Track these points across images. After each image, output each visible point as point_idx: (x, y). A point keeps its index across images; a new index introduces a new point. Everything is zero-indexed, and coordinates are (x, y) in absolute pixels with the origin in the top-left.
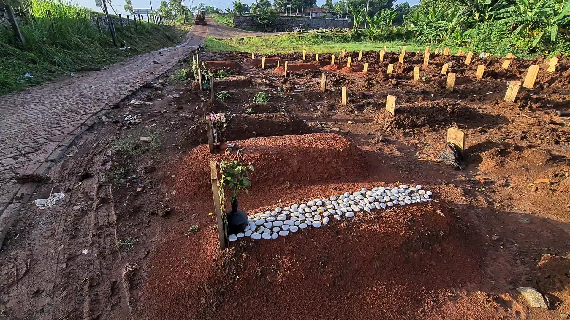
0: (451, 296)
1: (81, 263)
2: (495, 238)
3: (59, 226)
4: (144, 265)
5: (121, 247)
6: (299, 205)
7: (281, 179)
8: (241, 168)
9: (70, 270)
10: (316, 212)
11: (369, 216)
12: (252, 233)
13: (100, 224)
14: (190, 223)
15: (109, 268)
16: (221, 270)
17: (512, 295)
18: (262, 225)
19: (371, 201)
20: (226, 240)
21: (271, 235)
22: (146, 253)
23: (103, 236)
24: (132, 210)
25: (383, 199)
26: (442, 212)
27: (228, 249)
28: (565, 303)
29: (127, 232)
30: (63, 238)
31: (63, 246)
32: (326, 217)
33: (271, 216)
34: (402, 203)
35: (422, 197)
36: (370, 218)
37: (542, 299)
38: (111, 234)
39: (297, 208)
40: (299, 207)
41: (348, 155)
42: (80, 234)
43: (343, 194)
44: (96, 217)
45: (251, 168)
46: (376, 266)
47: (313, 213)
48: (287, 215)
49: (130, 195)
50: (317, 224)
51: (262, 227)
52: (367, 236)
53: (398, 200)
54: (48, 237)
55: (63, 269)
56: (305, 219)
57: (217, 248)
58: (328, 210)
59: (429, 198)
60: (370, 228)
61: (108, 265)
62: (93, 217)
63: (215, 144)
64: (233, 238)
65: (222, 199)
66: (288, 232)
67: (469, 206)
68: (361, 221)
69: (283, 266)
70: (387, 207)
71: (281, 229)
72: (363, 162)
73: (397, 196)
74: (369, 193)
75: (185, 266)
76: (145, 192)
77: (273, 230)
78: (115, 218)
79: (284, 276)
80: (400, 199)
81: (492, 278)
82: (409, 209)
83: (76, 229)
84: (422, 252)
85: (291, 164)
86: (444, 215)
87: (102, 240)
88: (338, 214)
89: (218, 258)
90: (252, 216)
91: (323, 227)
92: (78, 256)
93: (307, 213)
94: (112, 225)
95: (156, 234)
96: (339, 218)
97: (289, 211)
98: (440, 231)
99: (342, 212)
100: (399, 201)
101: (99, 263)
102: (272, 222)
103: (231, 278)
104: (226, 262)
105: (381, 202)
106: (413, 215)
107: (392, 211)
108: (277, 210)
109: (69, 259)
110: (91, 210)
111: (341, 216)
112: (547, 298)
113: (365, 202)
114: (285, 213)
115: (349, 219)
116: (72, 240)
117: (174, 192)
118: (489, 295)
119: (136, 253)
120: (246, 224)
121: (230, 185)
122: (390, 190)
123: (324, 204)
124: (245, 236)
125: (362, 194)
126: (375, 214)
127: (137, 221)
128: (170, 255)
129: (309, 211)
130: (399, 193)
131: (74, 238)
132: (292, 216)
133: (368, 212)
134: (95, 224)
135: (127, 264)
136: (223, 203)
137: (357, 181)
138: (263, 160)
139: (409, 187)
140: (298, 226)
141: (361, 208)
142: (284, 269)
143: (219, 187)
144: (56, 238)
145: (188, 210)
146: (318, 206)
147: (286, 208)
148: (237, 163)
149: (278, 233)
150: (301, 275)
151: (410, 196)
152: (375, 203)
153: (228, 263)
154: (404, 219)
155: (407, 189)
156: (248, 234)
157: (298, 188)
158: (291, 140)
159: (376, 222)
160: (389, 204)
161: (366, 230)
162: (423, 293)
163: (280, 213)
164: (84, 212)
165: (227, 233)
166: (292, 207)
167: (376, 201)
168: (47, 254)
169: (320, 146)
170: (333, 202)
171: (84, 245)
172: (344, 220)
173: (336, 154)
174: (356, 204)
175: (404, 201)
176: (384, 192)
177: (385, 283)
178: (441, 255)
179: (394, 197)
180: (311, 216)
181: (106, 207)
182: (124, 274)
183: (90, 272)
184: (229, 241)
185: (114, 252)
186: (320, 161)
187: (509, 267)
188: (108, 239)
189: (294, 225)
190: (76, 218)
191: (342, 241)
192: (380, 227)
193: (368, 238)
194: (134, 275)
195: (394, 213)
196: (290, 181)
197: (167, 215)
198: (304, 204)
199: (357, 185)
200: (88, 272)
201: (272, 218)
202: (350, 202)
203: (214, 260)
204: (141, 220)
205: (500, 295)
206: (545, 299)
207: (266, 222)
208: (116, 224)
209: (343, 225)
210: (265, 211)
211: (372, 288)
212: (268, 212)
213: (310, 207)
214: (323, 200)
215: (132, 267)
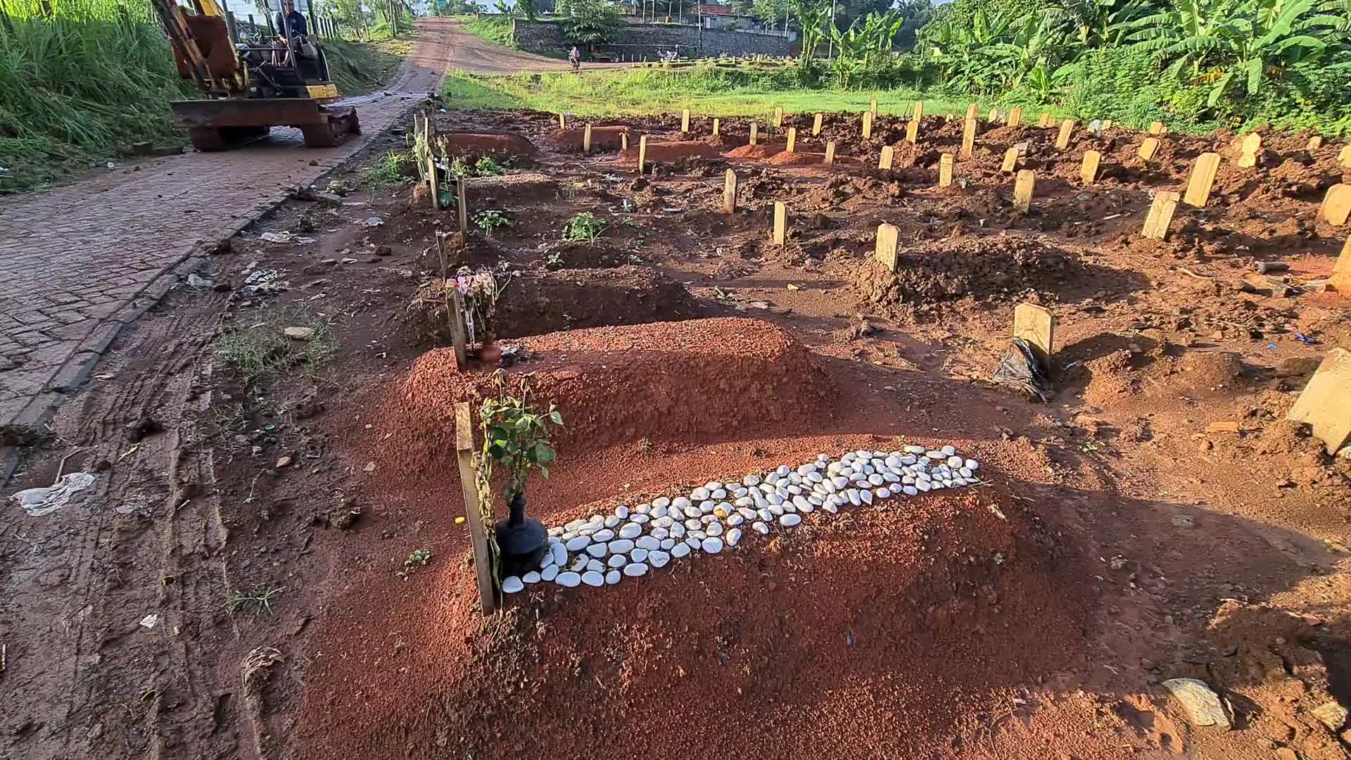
0: (1019, 705)
1: (138, 650)
2: (1117, 563)
3: (81, 558)
4: (297, 652)
5: (239, 608)
6: (672, 500)
7: (630, 432)
8: (529, 418)
9: (109, 672)
10: (711, 517)
11: (834, 523)
12: (559, 573)
13: (185, 552)
14: (410, 545)
15: (209, 662)
16: (484, 664)
17: (1153, 698)
18: (584, 551)
19: (839, 487)
20: (496, 592)
21: (604, 574)
22: (301, 621)
23: (193, 581)
24: (265, 513)
25: (867, 480)
26: (1001, 508)
27: (501, 612)
28: (1268, 713)
29: (254, 571)
30: (92, 588)
31: (90, 608)
32: (733, 527)
33: (605, 528)
34: (909, 490)
35: (955, 474)
36: (837, 528)
37: (1219, 705)
38: (212, 575)
39: (667, 507)
40: (670, 504)
41: (787, 370)
42: (135, 577)
43: (775, 470)
44: (176, 534)
45: (556, 417)
46: (849, 641)
47: (704, 520)
48: (642, 525)
49: (261, 475)
50: (713, 545)
51: (582, 556)
52: (830, 572)
53: (900, 482)
54: (53, 587)
55: (94, 669)
56: (686, 534)
57: (474, 610)
58: (740, 510)
59: (972, 477)
60: (837, 553)
61: (205, 654)
62: (168, 532)
63: (469, 346)
64: (513, 585)
65: (486, 497)
66: (646, 567)
67: (1062, 490)
68: (816, 536)
69: (633, 650)
70: (875, 499)
71: (630, 561)
72: (823, 387)
73: (899, 472)
74: (834, 467)
75: (398, 652)
76: (297, 466)
77: (610, 563)
78: (223, 534)
79: (635, 672)
80: (905, 480)
81: (1111, 657)
82: (925, 503)
83: (123, 565)
84: (956, 604)
85: (652, 394)
86: (1003, 517)
87: (190, 590)
88: (762, 520)
89: (477, 636)
90: (559, 529)
91: (727, 552)
92: (132, 632)
93: (690, 518)
94: (215, 553)
95: (326, 573)
96: (764, 530)
97: (648, 515)
98: (994, 553)
99: (773, 515)
100: (903, 485)
101: (183, 651)
102: (607, 542)
103: (509, 683)
104: (496, 645)
105: (862, 489)
106: (934, 517)
107: (886, 510)
108: (620, 513)
109: (106, 644)
110: (162, 517)
111: (768, 523)
112: (1229, 704)
113: (824, 489)
114: (638, 519)
115: (789, 531)
116: (114, 592)
117: (371, 467)
118: (1102, 700)
119: (277, 622)
120: (545, 549)
121: (503, 460)
122: (883, 459)
123: (729, 497)
124: (542, 580)
125: (818, 470)
126: (848, 518)
127: (280, 540)
128: (360, 627)
129: (695, 512)
130: (904, 465)
131: (119, 587)
132: (652, 528)
133: (831, 514)
134: (173, 551)
135: (254, 651)
136: (488, 505)
137: (807, 433)
138: (587, 386)
139: (926, 451)
140: (669, 551)
141: (815, 503)
142: (637, 654)
143: (477, 469)
144: (74, 587)
145: (404, 510)
146: (717, 502)
147: (641, 508)
148: (521, 407)
149: (621, 569)
150: (675, 668)
151: (928, 472)
152: (849, 491)
153: (502, 648)
154: (914, 528)
155: (922, 455)
156: (549, 575)
157: (670, 452)
158: (653, 336)
159: (849, 537)
160: (881, 493)
161: (828, 556)
162: (957, 699)
163: (627, 520)
164: (145, 522)
165: (498, 574)
166: (654, 504)
167: (851, 485)
168: (51, 631)
169: (722, 350)
170: (751, 490)
171: (146, 604)
172: (777, 535)
173: (760, 370)
174: (805, 494)
175: (913, 485)
176: (870, 464)
177: (870, 681)
178: (996, 610)
179: (891, 475)
180: (699, 526)
181: (199, 507)
182: (247, 676)
183: (162, 673)
184: (504, 593)
185: (220, 622)
186: (722, 386)
187: (1148, 632)
188: (205, 588)
189: (660, 549)
190: (123, 538)
191: (772, 585)
192: (859, 548)
193: (832, 575)
194: (272, 677)
195: (891, 514)
196: (650, 437)
197: (354, 523)
198: (683, 495)
199: (808, 441)
200: (157, 673)
201: (608, 534)
202: (792, 489)
203: (468, 641)
204: (289, 538)
205: (1128, 698)
206: (1225, 706)
207: (593, 542)
208: (224, 551)
209: (775, 546)
210: (590, 517)
211: (841, 694)
212: (597, 519)
213: (696, 504)
214: (728, 486)
215: (266, 659)
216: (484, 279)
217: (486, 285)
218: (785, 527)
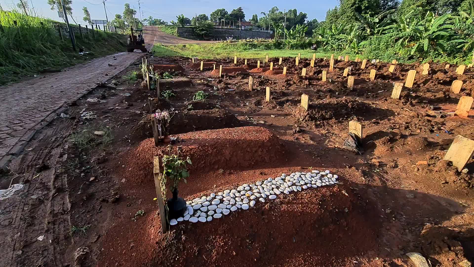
0: (355, 263)
1: (36, 249)
2: (388, 211)
3: (17, 215)
4: (95, 249)
5: (74, 232)
6: (230, 190)
7: (217, 167)
8: (180, 162)
9: (25, 257)
10: (244, 196)
11: (288, 198)
12: (190, 217)
13: (55, 212)
14: (137, 208)
15: (62, 253)
16: (163, 251)
17: (403, 260)
18: (199, 209)
19: (290, 185)
20: (167, 224)
21: (206, 218)
22: (97, 237)
23: (58, 223)
24: (85, 198)
25: (299, 183)
26: (346, 192)
27: (169, 232)
28: (443, 265)
29: (80, 219)
30: (20, 226)
31: (19, 233)
32: (252, 200)
33: (207, 201)
34: (314, 186)
35: (330, 180)
36: (289, 199)
37: (426, 262)
38: (65, 220)
39: (229, 193)
40: (230, 192)
41: (271, 145)
42: (36, 222)
43: (267, 179)
44: (52, 205)
45: (189, 161)
46: (294, 241)
47: (242, 197)
48: (220, 200)
49: (84, 184)
50: (245, 207)
51: (198, 211)
52: (287, 215)
54: (6, 226)
55: (19, 256)
56: (236, 203)
57: (159, 232)
58: (255, 194)
59: (336, 181)
60: (289, 209)
61: (61, 250)
62: (49, 205)
63: (159, 137)
64: (174, 222)
65: (164, 190)
66: (221, 215)
67: (367, 186)
68: (282, 203)
69: (217, 245)
70: (303, 189)
71: (215, 212)
72: (283, 150)
73: (310, 180)
74: (288, 178)
75: (132, 248)
76: (97, 181)
77: (208, 213)
78: (69, 205)
79: (218, 254)
80: (313, 182)
81: (387, 245)
82: (320, 191)
83: (32, 217)
84: (332, 227)
85: (224, 153)
86: (347, 195)
87: (56, 226)
88: (263, 197)
89: (160, 241)
90: (190, 202)
91: (250, 209)
92: (34, 242)
93: (237, 197)
94: (66, 213)
95: (106, 219)
96: (263, 201)
97: (222, 196)
98: (345, 208)
99: (266, 195)
100: (312, 184)
101: (53, 249)
102: (208, 206)
103: (172, 258)
104: (167, 245)
105: (297, 186)
106: (324, 196)
107: (306, 193)
108: (212, 195)
109: (25, 247)
110: (47, 200)
111: (265, 199)
112: (430, 262)
113: (284, 186)
114: (218, 198)
116: (29, 228)
117: (123, 180)
118: (385, 261)
119: (88, 238)
120: (185, 209)
121: (170, 177)
122: (305, 175)
123: (251, 189)
124: (184, 220)
125: (282, 179)
126: (293, 196)
127: (90, 207)
128: (118, 239)
129: (239, 195)
130: (312, 177)
131: (30, 225)
132: (224, 201)
133: (287, 194)
134: (50, 212)
135: (79, 249)
136: (165, 193)
137: (278, 167)
138: (201, 151)
139: (320, 172)
140: (229, 209)
141: (281, 191)
142: (218, 247)
143: (161, 180)
144: (14, 226)
145: (135, 196)
146: (247, 191)
147: (220, 194)
148: (177, 158)
149: (212, 216)
150: (232, 252)
151: (320, 179)
152: (293, 187)
153: (169, 245)
154: (316, 200)
155: (318, 173)
156: (187, 217)
157: (230, 174)
158: (224, 133)
159: (294, 203)
160: (304, 187)
161: (286, 210)
162: (333, 262)
163: (215, 198)
164: (41, 201)
165: (168, 218)
166: (224, 192)
167: (294, 184)
168: (4, 242)
169: (248, 138)
170: (259, 187)
171: (39, 232)
172: (268, 203)
173: (261, 145)
174: (278, 188)
175: (315, 184)
176: (300, 177)
177: (302, 255)
178: (346, 229)
179: (308, 181)
180: (240, 200)
181: (61, 196)
182: (76, 258)
183: (45, 257)
184: (171, 226)
185: (67, 238)
186: (248, 150)
187: (400, 236)
188: (62, 226)
189: (227, 208)
190: (33, 207)
191: (266, 221)
192: (297, 207)
193: (287, 217)
194: (85, 258)
195: (308, 195)
196: (223, 169)
197: (117, 201)
198: (235, 189)
199: (279, 170)
200: (43, 258)
201: (208, 203)
202: (273, 186)
203: (157, 243)
204: (94, 206)
205: (394, 260)
206: (428, 262)
207: (202, 206)
208: (69, 211)
209: (267, 207)
210: (201, 197)
211: (292, 260)
212: (204, 197)
213: (239, 192)
214: (250, 186)
215: (83, 251)
216: (165, 114)
217: (166, 116)
218: (271, 200)
